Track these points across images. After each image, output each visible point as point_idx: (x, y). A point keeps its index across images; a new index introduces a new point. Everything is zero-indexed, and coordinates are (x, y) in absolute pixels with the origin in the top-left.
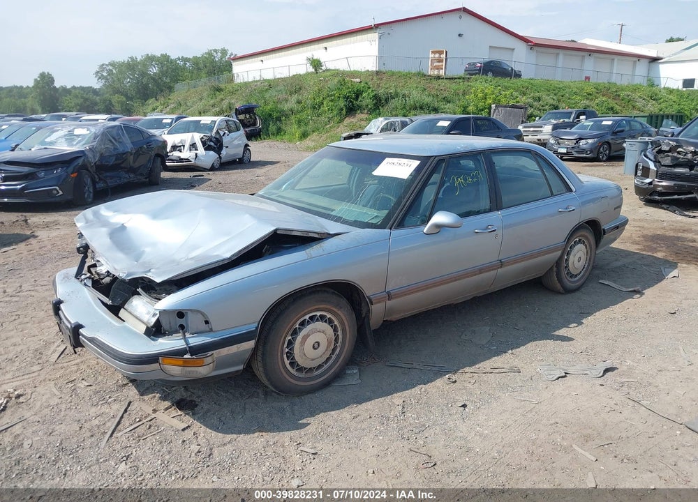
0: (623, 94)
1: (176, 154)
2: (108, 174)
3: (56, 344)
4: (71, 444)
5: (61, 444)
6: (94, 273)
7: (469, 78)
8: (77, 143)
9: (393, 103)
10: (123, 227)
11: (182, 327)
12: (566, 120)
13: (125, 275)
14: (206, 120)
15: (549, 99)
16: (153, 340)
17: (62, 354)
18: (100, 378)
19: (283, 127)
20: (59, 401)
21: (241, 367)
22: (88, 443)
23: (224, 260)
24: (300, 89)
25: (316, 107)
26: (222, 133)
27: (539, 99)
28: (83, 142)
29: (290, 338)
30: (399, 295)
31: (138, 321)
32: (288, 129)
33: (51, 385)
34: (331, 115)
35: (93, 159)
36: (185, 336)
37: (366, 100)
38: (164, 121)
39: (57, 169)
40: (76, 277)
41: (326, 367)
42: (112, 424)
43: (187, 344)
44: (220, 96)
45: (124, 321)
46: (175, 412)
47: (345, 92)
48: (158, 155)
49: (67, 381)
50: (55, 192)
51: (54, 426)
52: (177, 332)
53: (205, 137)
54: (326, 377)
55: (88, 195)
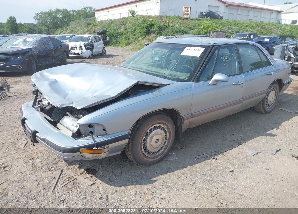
0: (267, 26)
1: (73, 51)
2: (43, 59)
3: (23, 140)
4: (33, 194)
5: (28, 193)
6: (41, 104)
7: (200, 19)
8: (28, 45)
9: (167, 30)
10: (56, 81)
11: (91, 133)
12: (245, 37)
13: (60, 105)
14: (86, 36)
15: (235, 29)
16: (76, 139)
17: (26, 145)
18: (46, 157)
19: (119, 40)
20: (26, 169)
21: (120, 152)
22: (42, 192)
23: (112, 97)
24: (126, 23)
25: (133, 31)
26: (93, 42)
27: (231, 29)
28: (31, 44)
29: (145, 137)
30: (196, 116)
31: (68, 130)
32: (121, 41)
33: (21, 161)
34: (140, 35)
35: (36, 52)
36: (93, 137)
37: (155, 28)
38: (67, 37)
39: (19, 57)
40: (33, 106)
41: (161, 151)
42: (54, 182)
43: (95, 142)
44: (90, 27)
45: (59, 129)
46: (86, 175)
47: (146, 25)
48: (65, 51)
49: (29, 159)
50: (19, 67)
51: (24, 183)
52: (88, 135)
53: (85, 44)
54: (161, 156)
55: (34, 69)
